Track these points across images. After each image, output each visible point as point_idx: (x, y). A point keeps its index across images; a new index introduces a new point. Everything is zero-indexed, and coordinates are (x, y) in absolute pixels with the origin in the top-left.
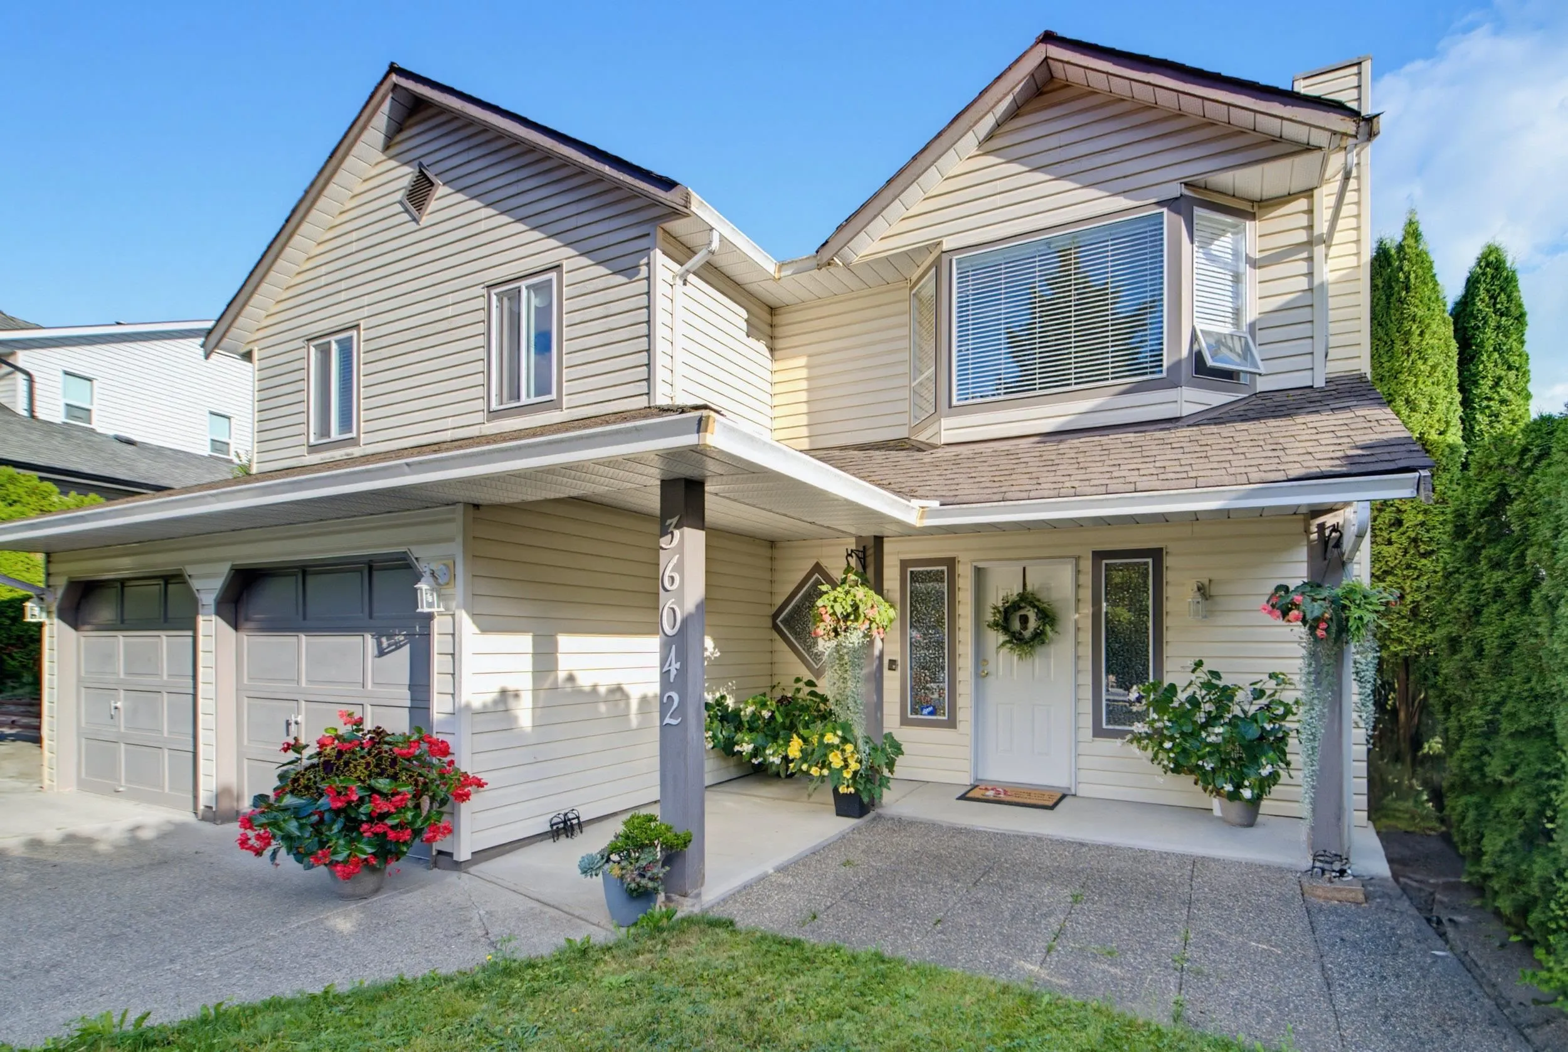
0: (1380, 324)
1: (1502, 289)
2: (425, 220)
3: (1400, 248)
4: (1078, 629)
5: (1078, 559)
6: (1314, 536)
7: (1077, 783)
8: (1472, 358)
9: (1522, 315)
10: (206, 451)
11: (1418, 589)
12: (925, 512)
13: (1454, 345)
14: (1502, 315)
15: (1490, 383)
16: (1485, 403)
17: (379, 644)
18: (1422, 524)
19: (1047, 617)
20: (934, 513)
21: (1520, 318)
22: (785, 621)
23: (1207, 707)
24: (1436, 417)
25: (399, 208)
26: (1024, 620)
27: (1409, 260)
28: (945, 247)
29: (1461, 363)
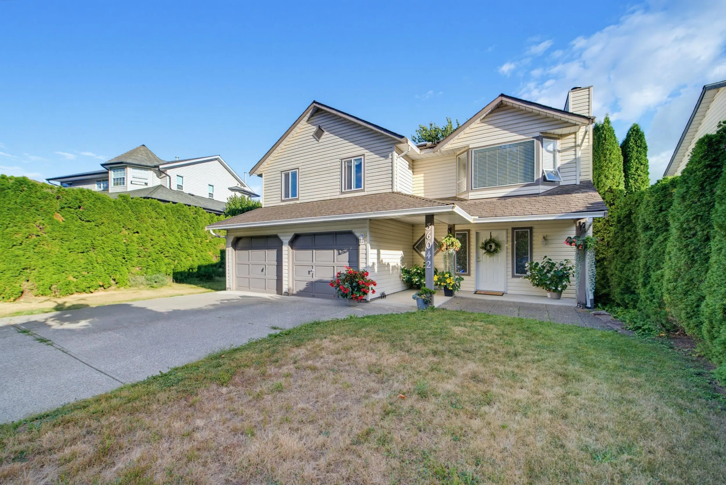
0: (596, 151)
1: (639, 139)
2: (320, 141)
3: (603, 126)
4: (507, 249)
5: (507, 229)
6: (578, 225)
7: (507, 290)
8: (628, 161)
9: (646, 147)
10: (207, 196)
11: (609, 237)
12: (474, 220)
13: (622, 158)
14: (639, 147)
15: (634, 170)
16: (633, 176)
17: (339, 252)
18: (610, 216)
19: (498, 245)
20: (477, 220)
21: (645, 148)
22: (417, 247)
23: (548, 268)
24: (615, 181)
25: (312, 137)
26: (491, 246)
27: (606, 130)
28: (470, 147)
29: (624, 163)
